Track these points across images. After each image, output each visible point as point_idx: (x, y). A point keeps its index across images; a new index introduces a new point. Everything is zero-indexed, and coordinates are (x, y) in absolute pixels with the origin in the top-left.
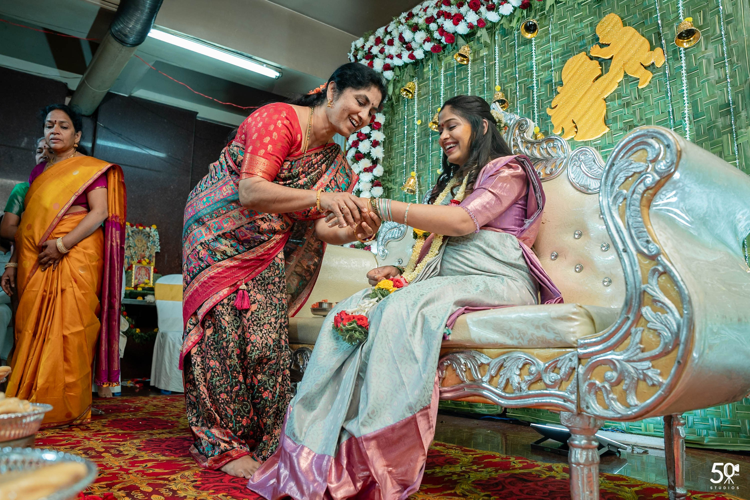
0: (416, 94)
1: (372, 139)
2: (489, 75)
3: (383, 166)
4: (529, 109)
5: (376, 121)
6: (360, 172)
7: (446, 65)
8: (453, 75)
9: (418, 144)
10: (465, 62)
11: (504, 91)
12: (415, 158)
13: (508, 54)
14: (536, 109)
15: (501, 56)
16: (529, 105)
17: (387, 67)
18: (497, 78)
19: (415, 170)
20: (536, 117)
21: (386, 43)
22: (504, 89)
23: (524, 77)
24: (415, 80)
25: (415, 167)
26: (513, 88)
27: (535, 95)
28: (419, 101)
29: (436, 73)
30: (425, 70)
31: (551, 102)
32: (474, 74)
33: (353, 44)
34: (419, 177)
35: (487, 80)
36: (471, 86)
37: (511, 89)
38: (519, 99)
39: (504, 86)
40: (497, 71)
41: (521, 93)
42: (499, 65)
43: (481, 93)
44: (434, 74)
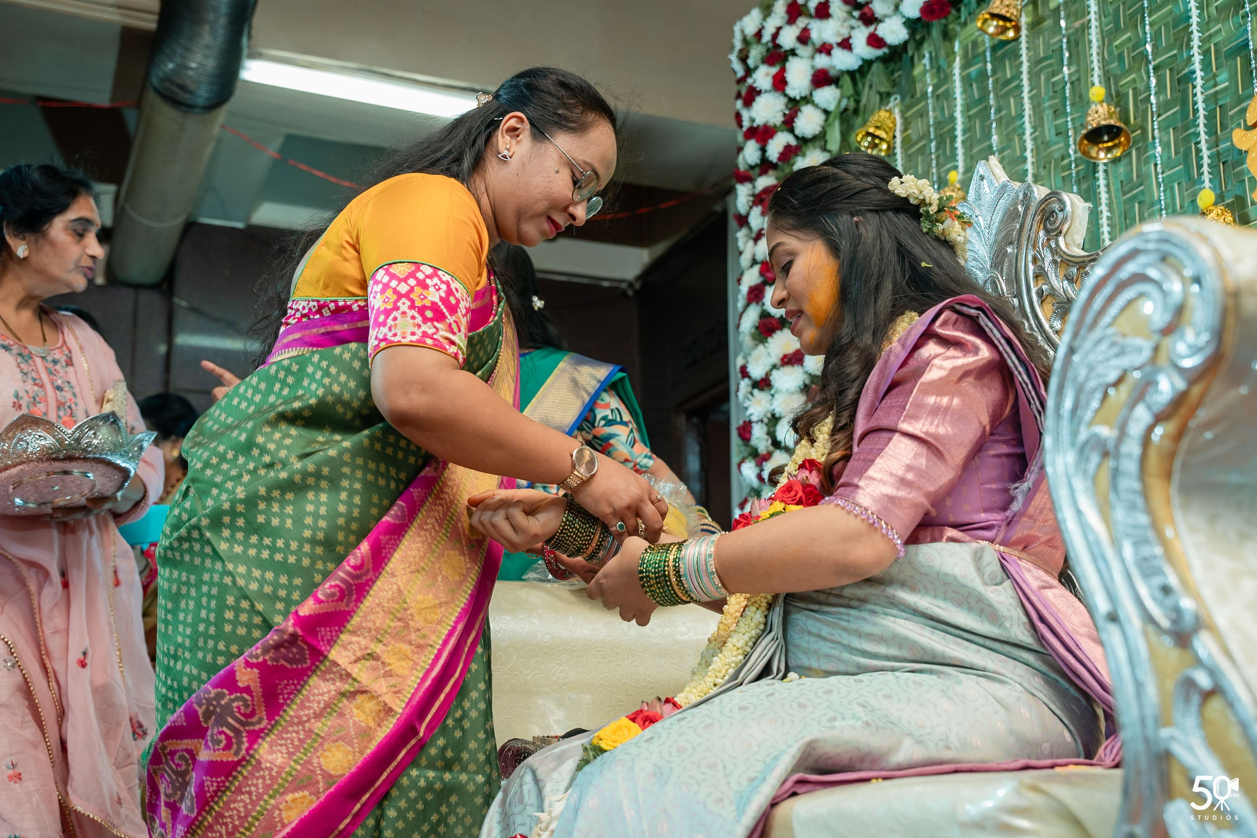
0: (898, 140)
2: (1075, 58)
4: (1187, 139)
7: (965, 49)
8: (983, 75)
10: (1011, 34)
11: (1116, 98)
14: (1203, 137)
16: (1186, 128)
17: (821, 79)
18: (1096, 65)
20: (1206, 161)
21: (813, 11)
22: (1118, 94)
23: (1169, 48)
24: (895, 102)
26: (1141, 86)
27: (1200, 98)
29: (943, 76)
30: (917, 71)
31: (1244, 110)
32: (1036, 62)
33: (737, 28)
35: (1070, 75)
36: (1031, 98)
37: (1135, 89)
38: (1159, 116)
39: (1116, 84)
40: (1095, 45)
41: (1161, 98)
42: (1101, 27)
43: (1058, 112)
44: (939, 77)
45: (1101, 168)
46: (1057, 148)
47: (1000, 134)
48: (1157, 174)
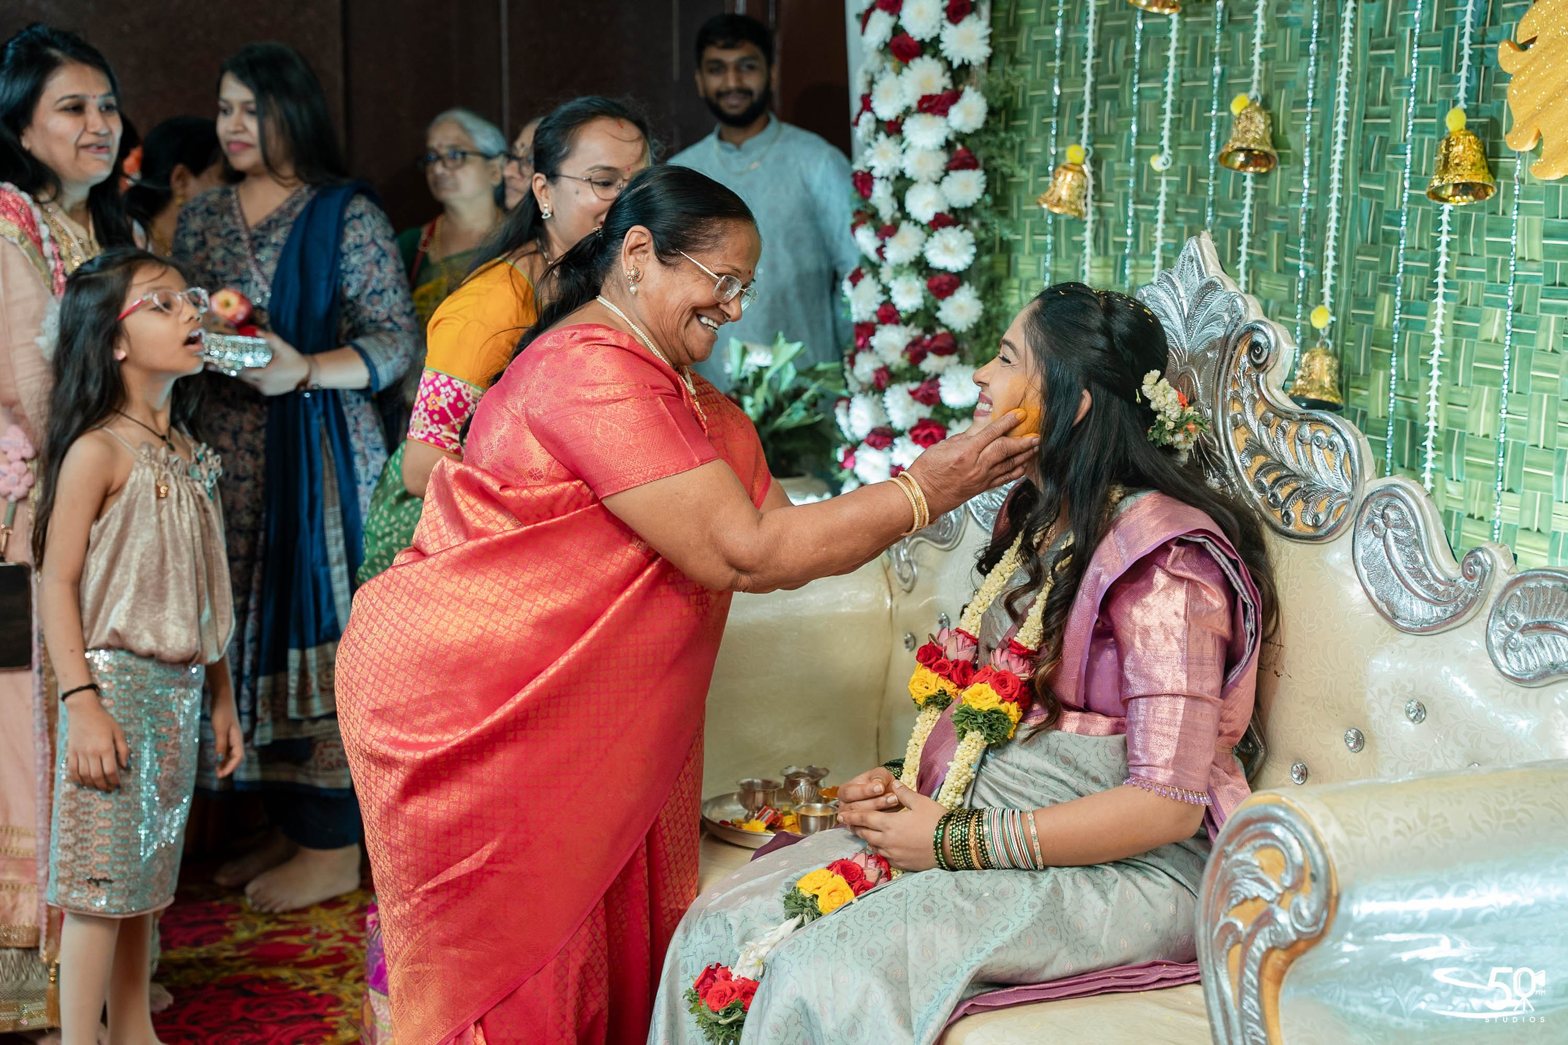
3: (988, 92)
6: (907, 112)
9: (1100, 29)
12: (1087, 89)
19: (1085, 132)
25: (1086, 124)
34: (1096, 162)
45: (1350, 5)
48: (1412, 47)
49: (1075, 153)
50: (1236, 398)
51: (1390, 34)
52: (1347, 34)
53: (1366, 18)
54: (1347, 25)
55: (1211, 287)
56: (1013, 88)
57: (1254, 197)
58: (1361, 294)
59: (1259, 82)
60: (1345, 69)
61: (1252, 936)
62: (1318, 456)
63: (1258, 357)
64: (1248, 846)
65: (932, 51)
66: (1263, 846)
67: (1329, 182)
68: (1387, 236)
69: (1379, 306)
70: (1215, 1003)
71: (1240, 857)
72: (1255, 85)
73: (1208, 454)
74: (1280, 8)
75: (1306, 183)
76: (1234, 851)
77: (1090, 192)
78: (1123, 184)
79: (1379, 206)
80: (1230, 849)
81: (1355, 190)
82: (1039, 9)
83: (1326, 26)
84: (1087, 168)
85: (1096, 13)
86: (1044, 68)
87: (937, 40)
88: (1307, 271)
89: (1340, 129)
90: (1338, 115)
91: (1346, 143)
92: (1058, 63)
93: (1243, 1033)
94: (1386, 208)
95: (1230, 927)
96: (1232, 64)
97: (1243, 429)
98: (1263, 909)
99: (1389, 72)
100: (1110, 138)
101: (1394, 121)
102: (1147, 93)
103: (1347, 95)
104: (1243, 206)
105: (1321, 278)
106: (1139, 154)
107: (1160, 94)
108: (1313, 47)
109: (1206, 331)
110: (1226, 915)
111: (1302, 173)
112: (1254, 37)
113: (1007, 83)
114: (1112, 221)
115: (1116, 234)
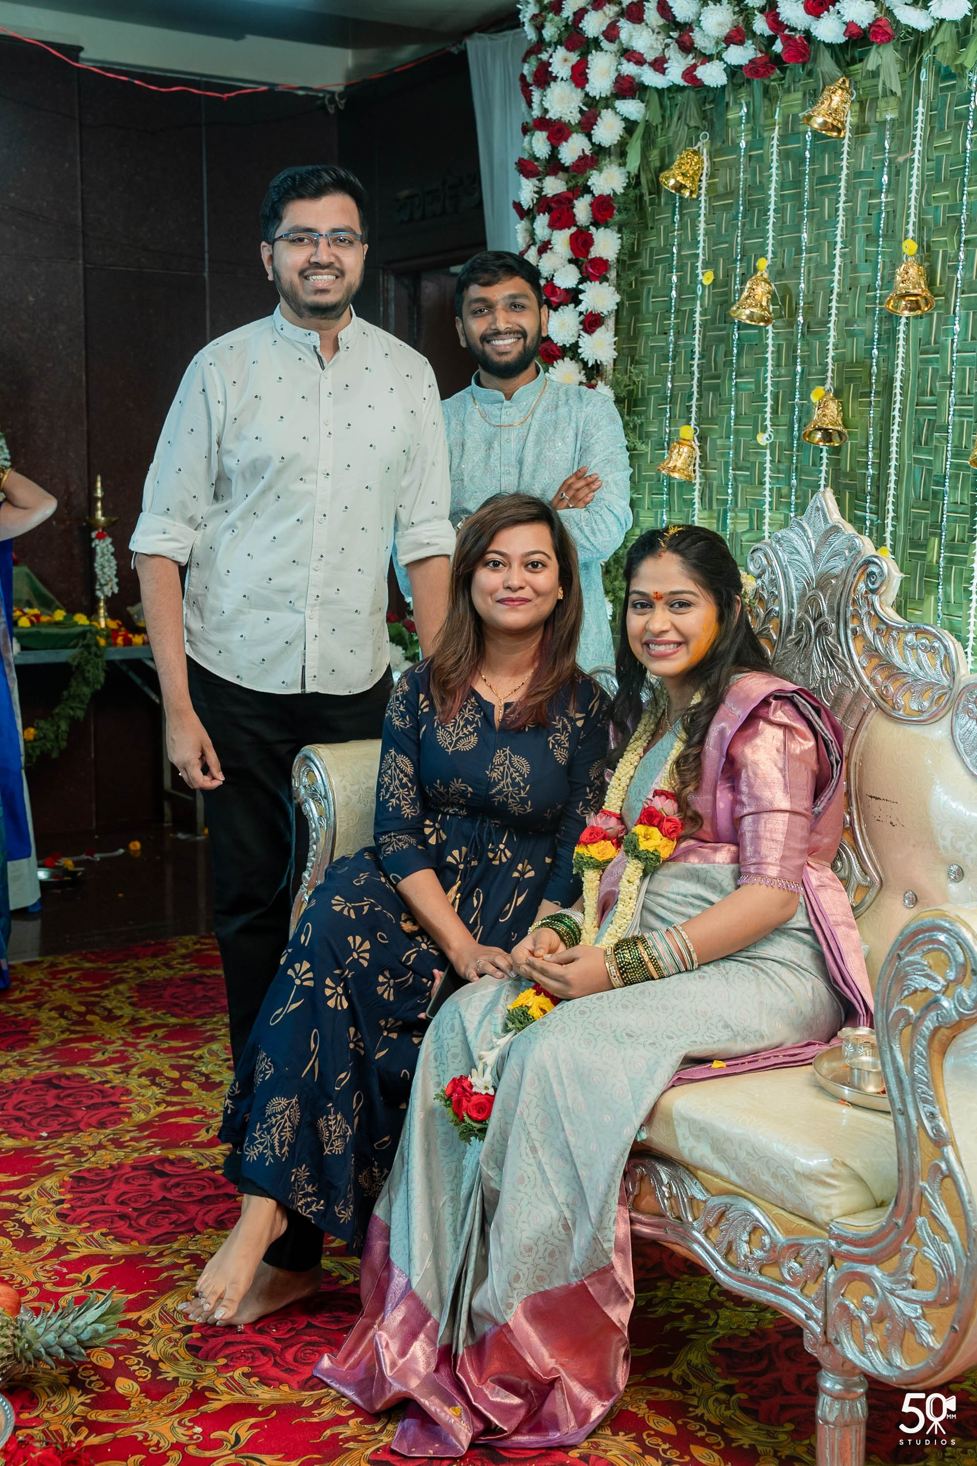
0: (704, 185)
1: (582, 308)
2: (894, 188)
3: (615, 385)
5: (595, 252)
7: (786, 120)
8: (800, 158)
9: (704, 337)
11: (926, 253)
12: (695, 383)
13: (948, 140)
15: (928, 141)
17: (626, 88)
18: (912, 210)
19: (693, 415)
22: (929, 247)
24: (703, 143)
25: (694, 409)
26: (951, 252)
28: (712, 210)
29: (759, 139)
30: (731, 116)
32: (856, 174)
34: (702, 438)
35: (887, 203)
36: (845, 210)
37: (945, 253)
38: (963, 292)
39: (929, 236)
40: (914, 188)
41: (968, 276)
42: (922, 169)
43: (871, 238)
44: (754, 137)
45: (903, 321)
46: (864, 276)
47: (810, 234)
48: (952, 352)
49: (687, 432)
50: (856, 615)
51: (935, 343)
52: (901, 342)
53: (916, 331)
54: (901, 335)
55: (835, 529)
56: (634, 383)
57: (827, 465)
58: (916, 538)
59: (832, 378)
60: (900, 369)
61: (922, 1018)
62: (924, 657)
63: (873, 583)
64: (919, 951)
65: (570, 354)
66: (929, 950)
67: (889, 453)
68: (935, 493)
69: (930, 546)
70: (890, 1070)
71: (911, 958)
72: (829, 381)
73: (833, 657)
74: (848, 323)
75: (871, 454)
76: (907, 955)
77: (698, 461)
78: (723, 455)
79: (929, 472)
80: (902, 953)
81: (910, 458)
82: (654, 321)
83: (884, 337)
84: (696, 444)
85: (700, 326)
86: (659, 366)
87: (575, 346)
88: (872, 521)
89: (896, 413)
90: (895, 402)
91: (901, 425)
92: (671, 363)
93: (914, 1092)
94: (934, 473)
95: (904, 1013)
96: (810, 365)
97: (861, 638)
98: (931, 998)
99: (935, 371)
100: (712, 420)
101: (940, 408)
102: (743, 386)
103: (901, 388)
104: (821, 471)
105: (883, 526)
106: (737, 432)
107: (753, 386)
108: (875, 352)
109: (829, 564)
110: (899, 1003)
111: (867, 447)
112: (828, 344)
113: (630, 378)
114: (715, 483)
115: (718, 493)
